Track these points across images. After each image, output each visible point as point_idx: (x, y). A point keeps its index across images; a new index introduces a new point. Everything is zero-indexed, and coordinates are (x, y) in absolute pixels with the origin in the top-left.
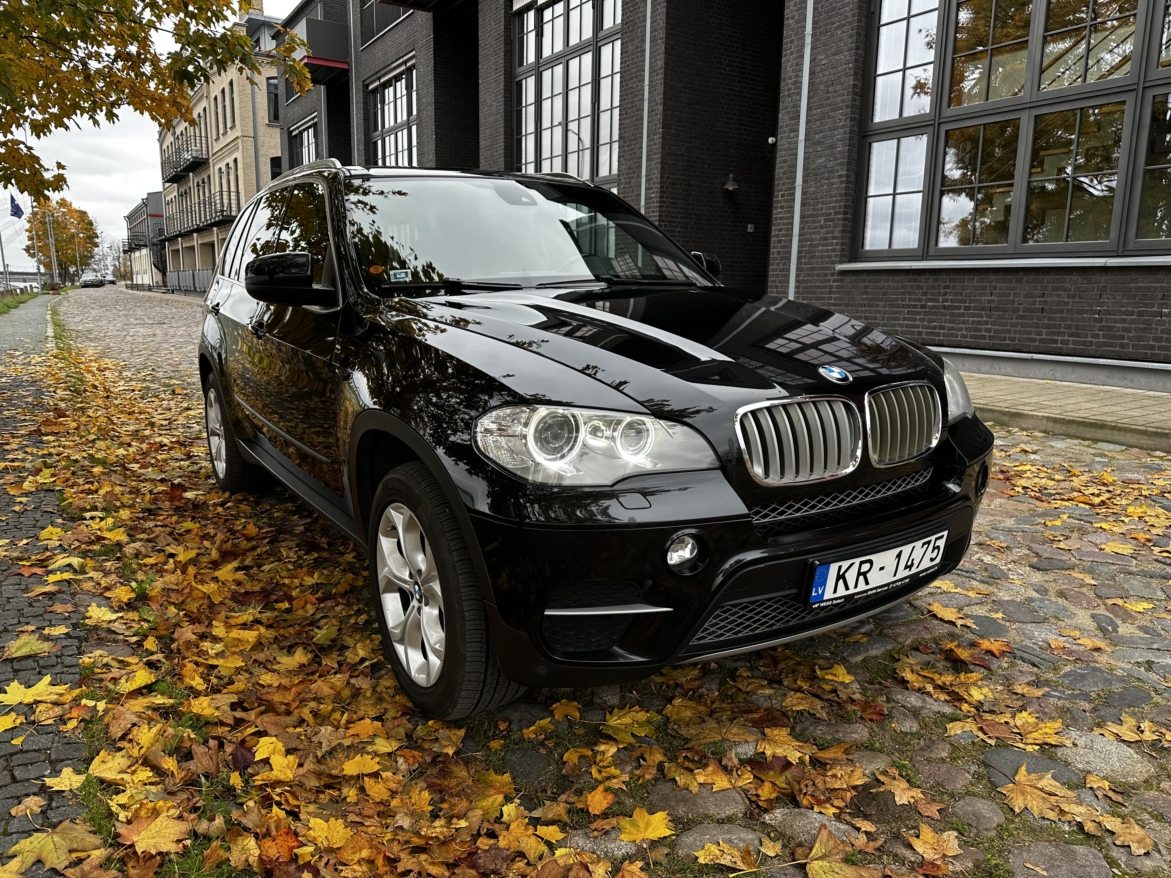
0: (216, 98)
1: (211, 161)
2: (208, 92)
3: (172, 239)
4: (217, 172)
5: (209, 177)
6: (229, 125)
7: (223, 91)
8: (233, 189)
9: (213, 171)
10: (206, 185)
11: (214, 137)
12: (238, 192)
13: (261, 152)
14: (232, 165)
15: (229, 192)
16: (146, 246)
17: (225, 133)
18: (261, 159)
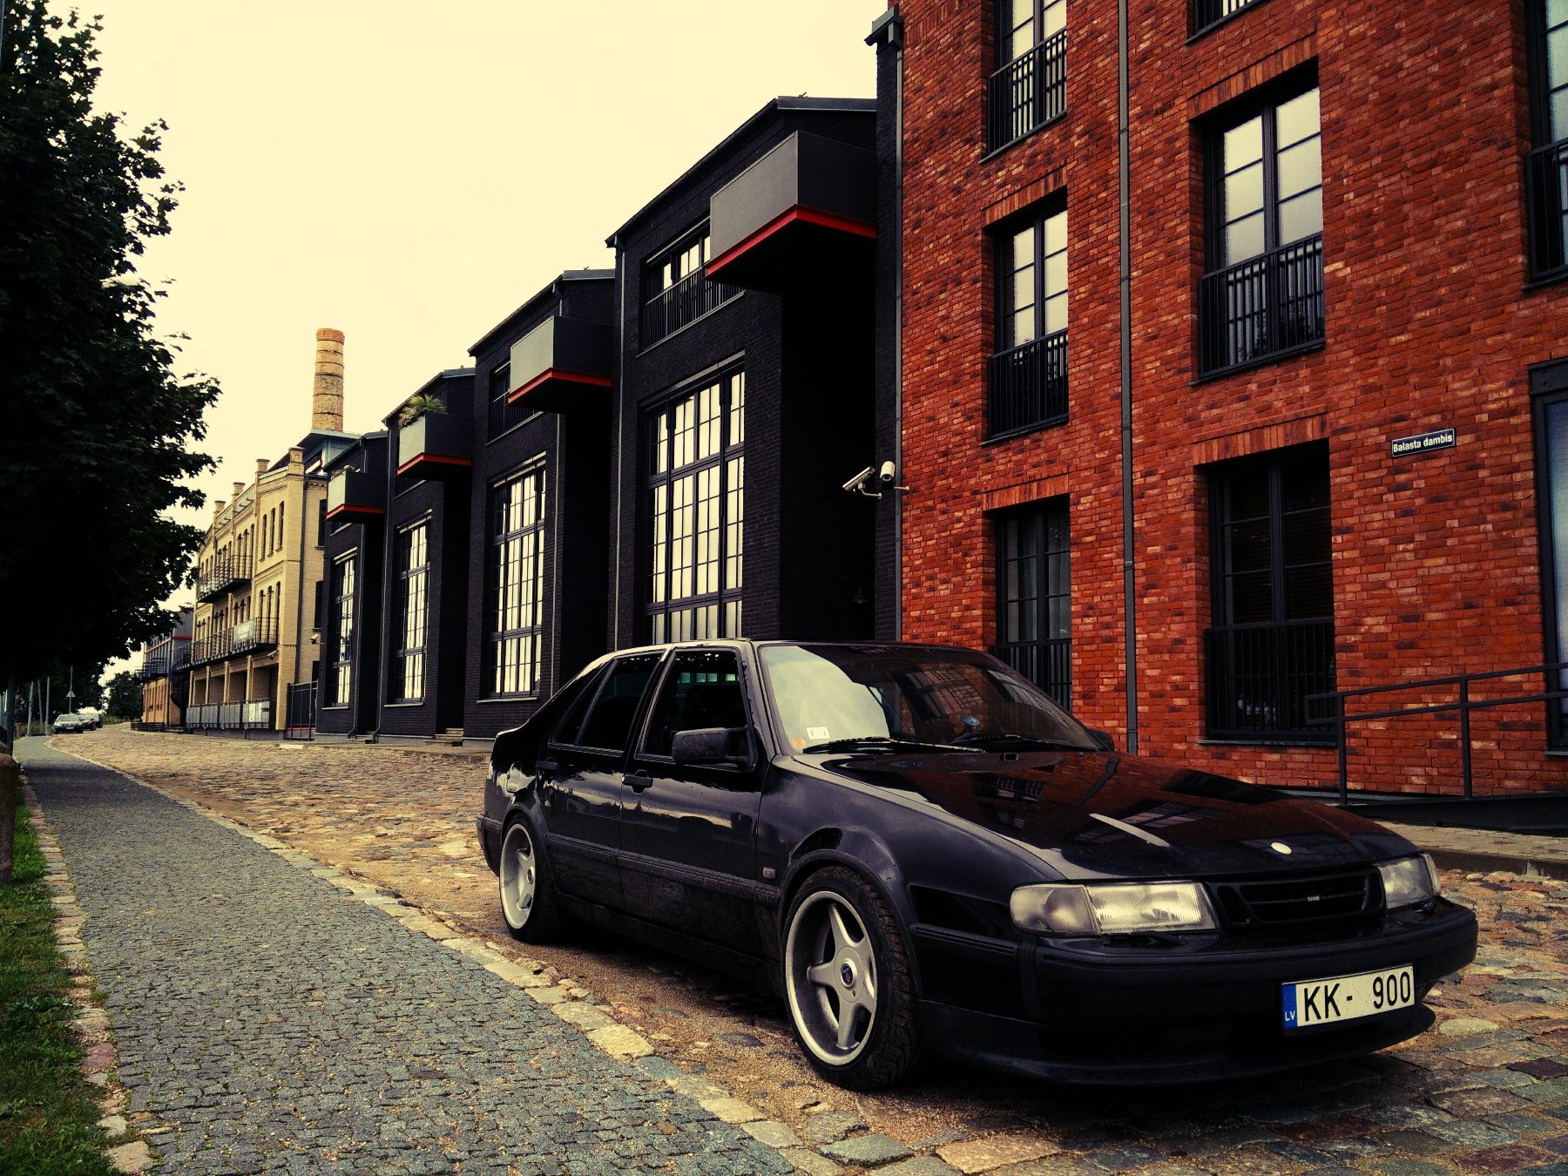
0: (265, 517)
1: (253, 583)
2: (258, 510)
3: (200, 668)
4: (258, 595)
5: (249, 598)
6: (276, 546)
7: (274, 511)
8: (273, 615)
9: (255, 593)
10: (245, 608)
11: (260, 557)
12: (278, 618)
13: (307, 576)
14: (274, 589)
15: (269, 618)
16: (164, 676)
17: (271, 554)
18: (306, 584)
